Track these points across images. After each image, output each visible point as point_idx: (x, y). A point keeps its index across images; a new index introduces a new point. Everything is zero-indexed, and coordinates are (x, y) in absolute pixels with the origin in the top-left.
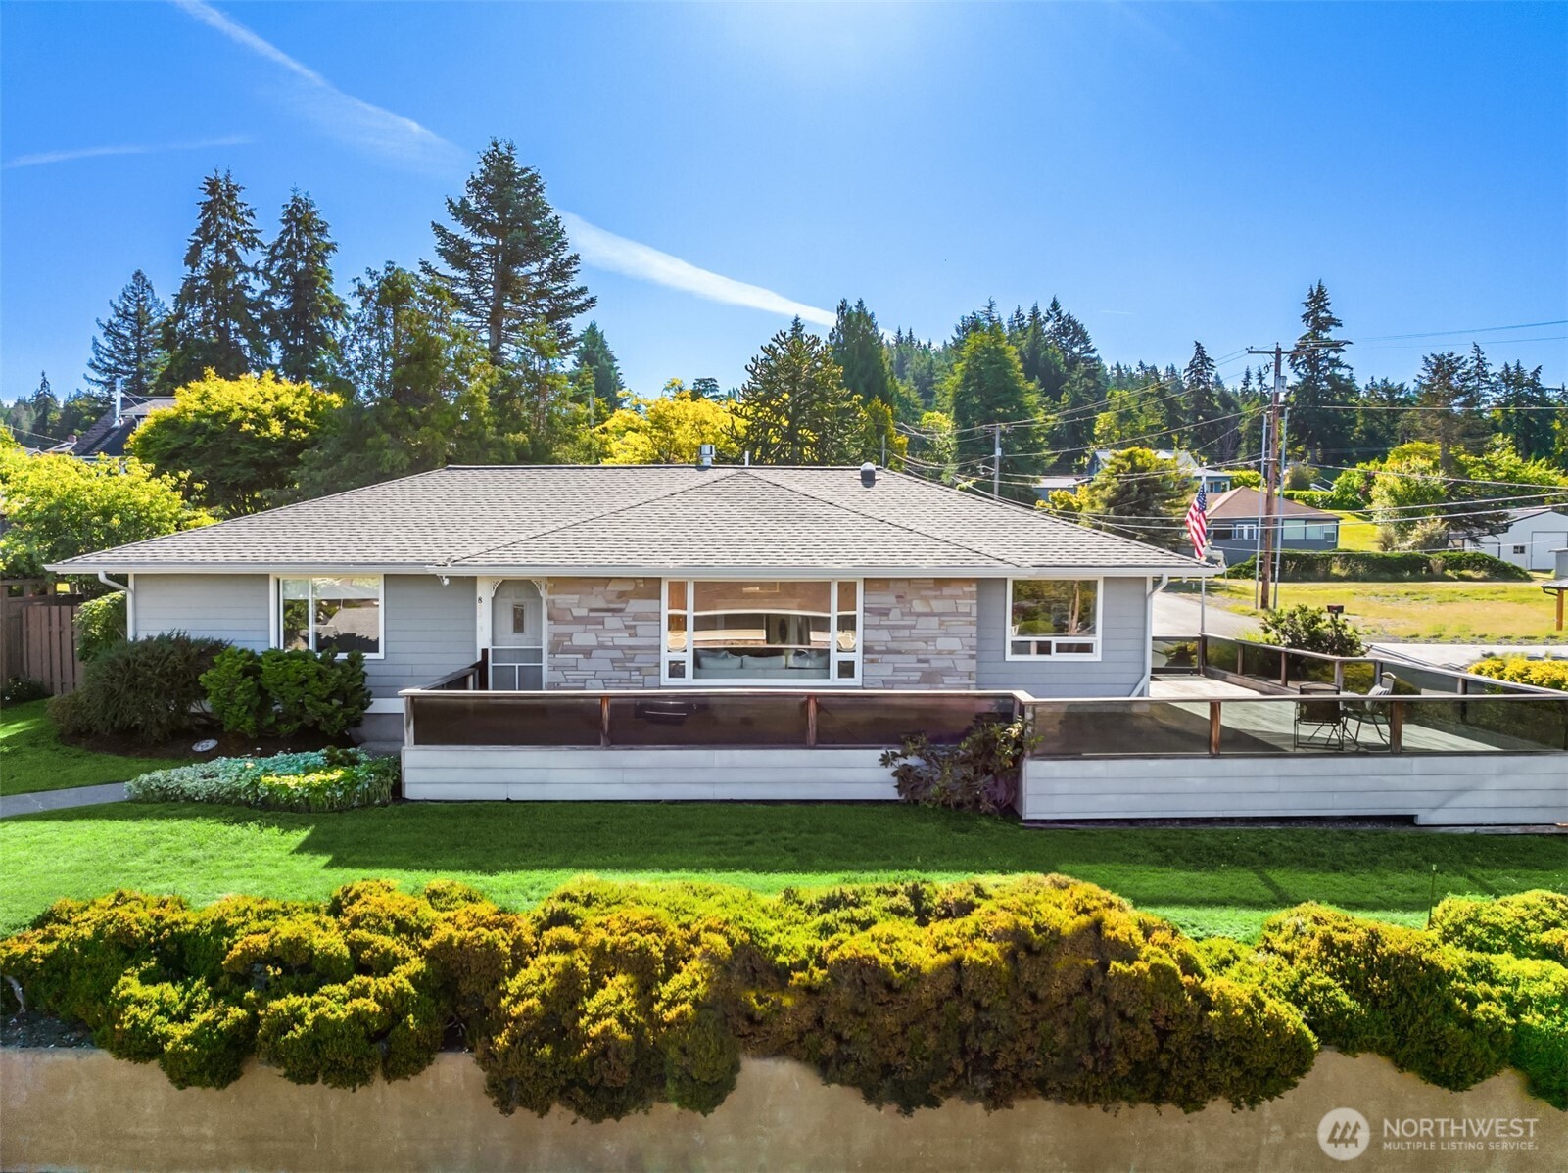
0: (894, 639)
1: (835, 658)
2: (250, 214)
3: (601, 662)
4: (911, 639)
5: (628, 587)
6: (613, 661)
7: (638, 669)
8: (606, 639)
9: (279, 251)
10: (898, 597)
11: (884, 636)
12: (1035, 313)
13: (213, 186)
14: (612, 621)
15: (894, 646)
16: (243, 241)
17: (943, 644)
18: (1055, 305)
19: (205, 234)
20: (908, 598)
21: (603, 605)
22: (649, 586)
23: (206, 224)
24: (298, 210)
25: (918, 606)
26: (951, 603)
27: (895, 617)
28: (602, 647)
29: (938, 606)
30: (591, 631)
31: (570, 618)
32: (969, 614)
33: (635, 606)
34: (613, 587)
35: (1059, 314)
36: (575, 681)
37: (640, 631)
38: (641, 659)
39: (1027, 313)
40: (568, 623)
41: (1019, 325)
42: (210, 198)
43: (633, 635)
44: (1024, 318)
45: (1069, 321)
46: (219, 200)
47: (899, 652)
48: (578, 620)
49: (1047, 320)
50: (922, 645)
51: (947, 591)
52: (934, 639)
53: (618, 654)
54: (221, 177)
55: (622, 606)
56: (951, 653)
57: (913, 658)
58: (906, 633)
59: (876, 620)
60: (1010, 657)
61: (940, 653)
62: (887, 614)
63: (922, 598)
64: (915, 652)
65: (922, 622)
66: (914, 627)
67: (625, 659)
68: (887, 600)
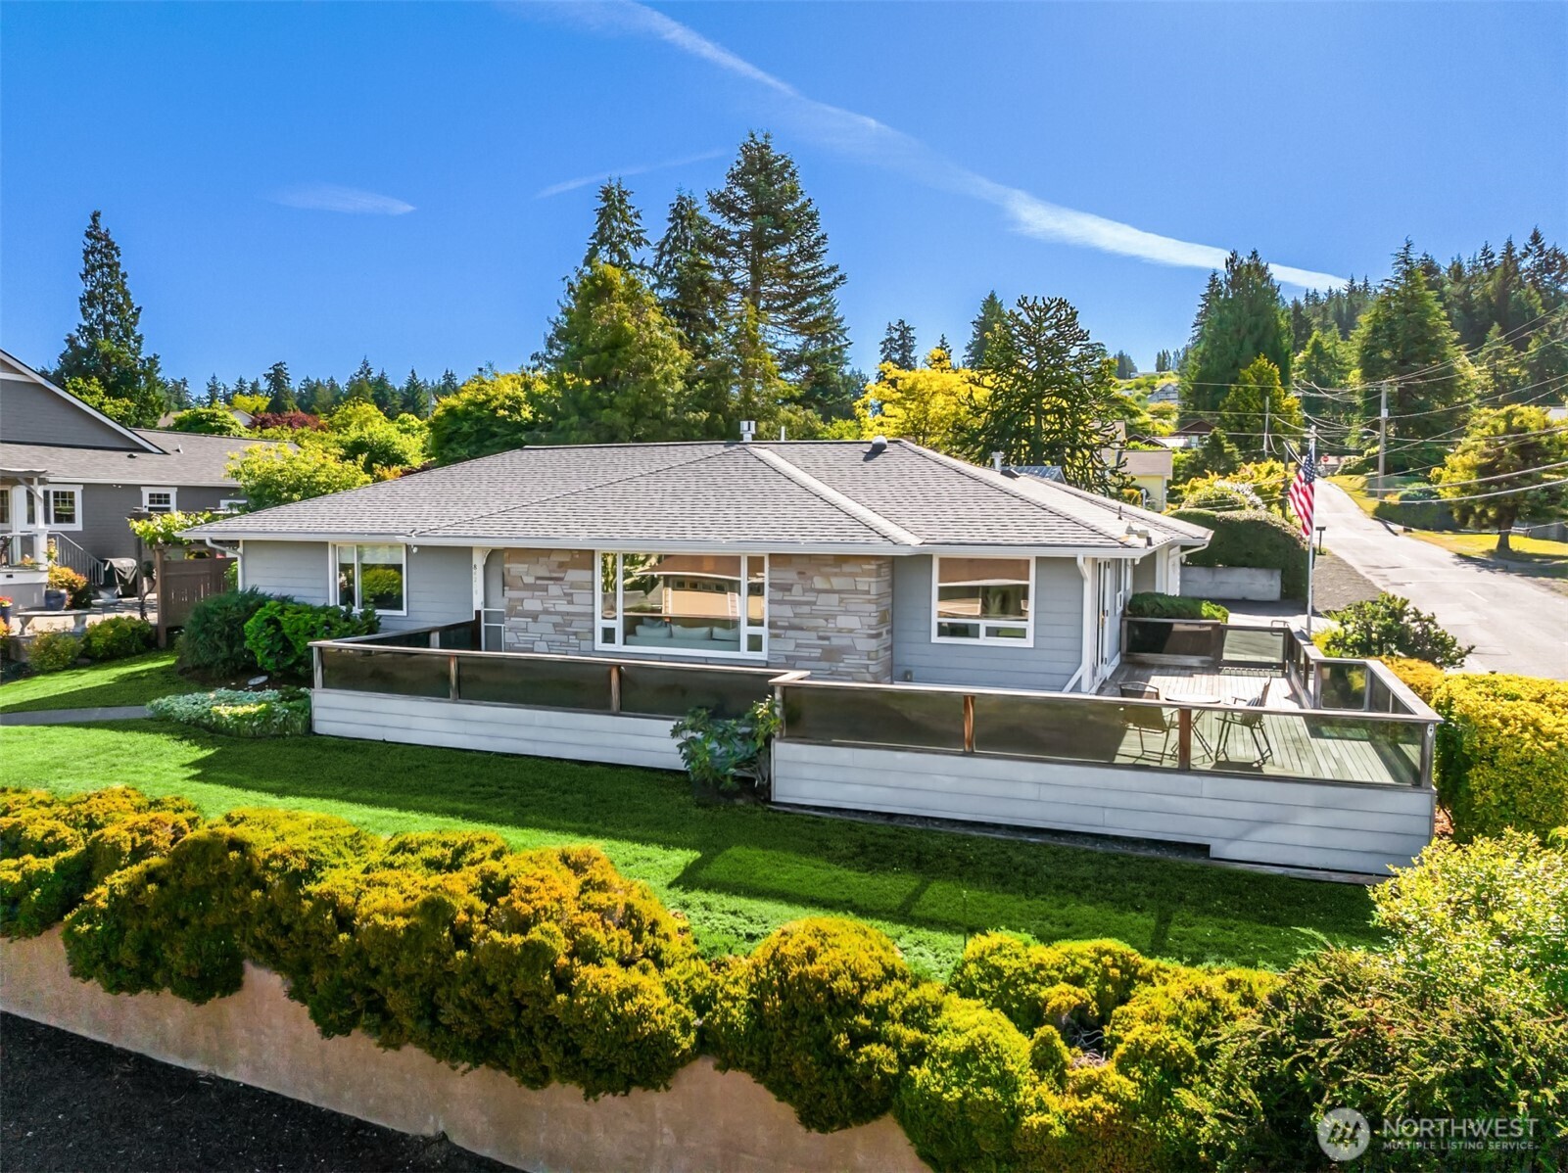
0: (796, 615)
1: (745, 631)
2: (637, 216)
3: (545, 626)
4: (812, 616)
5: (566, 559)
6: (555, 625)
7: (575, 634)
8: (549, 605)
9: (667, 247)
10: (800, 573)
11: (787, 611)
12: (1510, 248)
13: (607, 194)
14: (554, 589)
15: (797, 621)
16: (632, 241)
17: (843, 622)
18: (1536, 238)
19: (602, 238)
20: (809, 573)
21: (547, 575)
22: (584, 558)
23: (602, 228)
24: (682, 207)
25: (819, 583)
26: (850, 580)
27: (797, 594)
28: (546, 612)
29: (837, 583)
30: (538, 598)
31: (521, 585)
32: (868, 592)
33: (574, 575)
34: (556, 558)
35: (1541, 248)
36: (526, 642)
37: (576, 599)
38: (578, 625)
39: (1498, 250)
40: (519, 589)
41: (1486, 265)
42: (605, 204)
43: (571, 602)
44: (1493, 256)
45: (1555, 255)
46: (613, 206)
47: (802, 629)
48: (527, 587)
49: (1525, 255)
50: (821, 622)
51: (847, 568)
52: (834, 617)
53: (558, 619)
54: (614, 184)
55: (561, 575)
56: (851, 631)
57: (813, 635)
58: (806, 609)
59: (778, 596)
60: (935, 639)
61: (840, 631)
62: (790, 590)
63: (822, 575)
64: (815, 629)
65: (823, 598)
66: (814, 603)
67: (564, 624)
68: (789, 576)
